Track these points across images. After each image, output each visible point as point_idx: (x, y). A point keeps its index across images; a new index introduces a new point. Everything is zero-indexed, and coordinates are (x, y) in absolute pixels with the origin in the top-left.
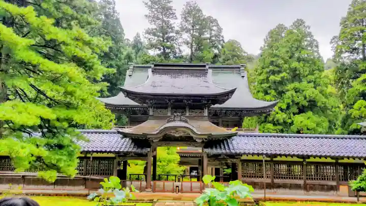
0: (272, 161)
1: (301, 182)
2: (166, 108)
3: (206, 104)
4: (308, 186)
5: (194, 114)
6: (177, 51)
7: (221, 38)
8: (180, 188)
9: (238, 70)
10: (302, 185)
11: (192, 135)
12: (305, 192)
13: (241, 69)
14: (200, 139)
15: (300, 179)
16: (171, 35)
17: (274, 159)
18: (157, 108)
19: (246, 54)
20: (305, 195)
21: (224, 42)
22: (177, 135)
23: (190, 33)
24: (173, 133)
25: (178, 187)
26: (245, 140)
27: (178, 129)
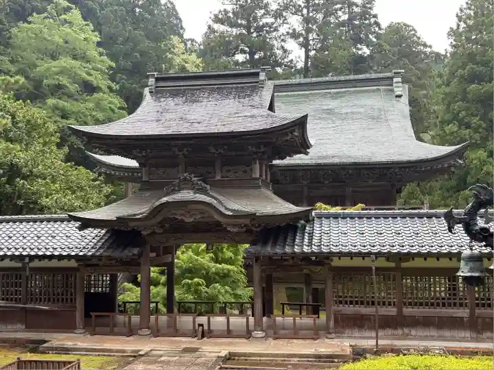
0: (397, 268)
1: (463, 313)
2: (175, 165)
3: (256, 153)
4: (480, 320)
5: (232, 176)
6: (279, 52)
7: (372, 20)
8: (206, 327)
9: (388, 82)
10: (465, 319)
11: (217, 217)
12: (474, 335)
13: (395, 80)
14: (234, 226)
15: (461, 305)
16: (265, 21)
17: (404, 265)
18: (157, 166)
19: (428, 50)
20: (472, 340)
21: (380, 29)
22: (189, 220)
23: (302, 15)
24: (182, 215)
25: (202, 325)
26: (344, 225)
27: (190, 207)
